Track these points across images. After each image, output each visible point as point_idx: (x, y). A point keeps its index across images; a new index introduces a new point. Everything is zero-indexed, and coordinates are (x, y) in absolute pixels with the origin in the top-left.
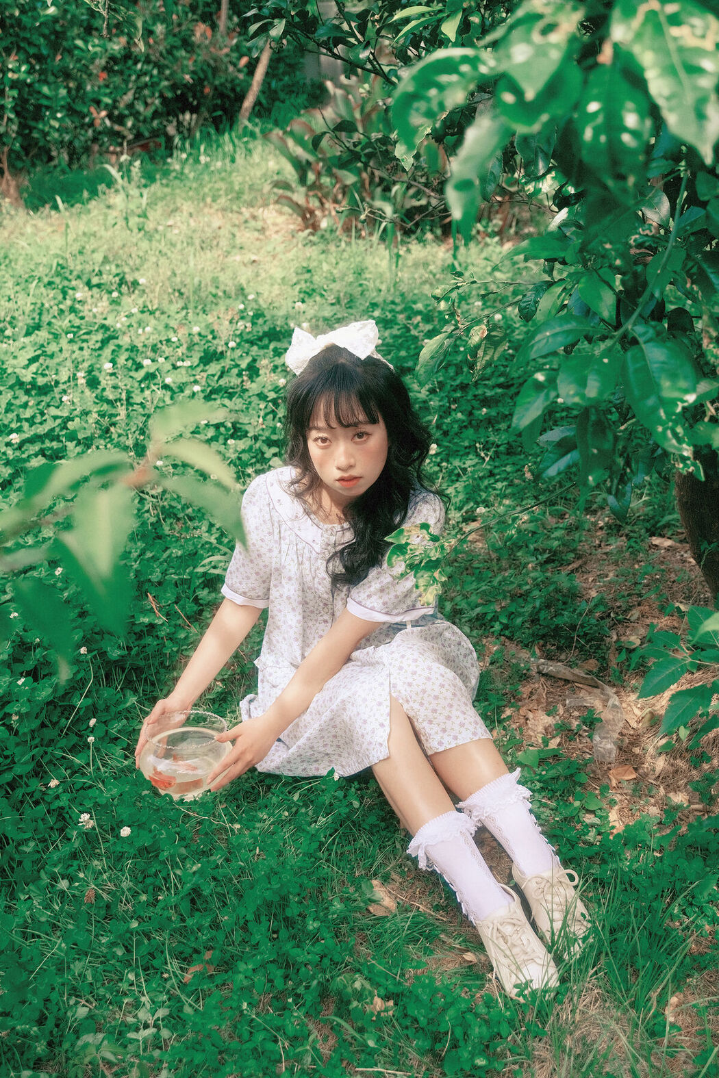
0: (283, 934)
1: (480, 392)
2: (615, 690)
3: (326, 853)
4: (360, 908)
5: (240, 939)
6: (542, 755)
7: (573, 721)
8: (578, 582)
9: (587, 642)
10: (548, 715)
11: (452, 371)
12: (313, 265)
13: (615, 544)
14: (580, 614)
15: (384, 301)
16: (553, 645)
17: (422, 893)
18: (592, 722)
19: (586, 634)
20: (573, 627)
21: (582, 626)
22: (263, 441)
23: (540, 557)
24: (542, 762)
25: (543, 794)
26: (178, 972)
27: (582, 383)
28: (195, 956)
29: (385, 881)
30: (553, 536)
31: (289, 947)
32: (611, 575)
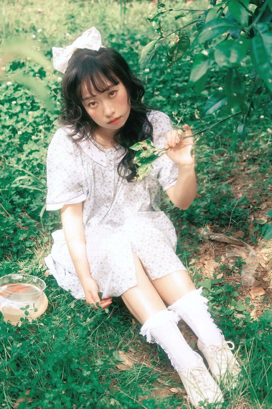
0: (70, 379)
1: (174, 84)
2: (253, 247)
3: (93, 337)
4: (112, 365)
5: (45, 383)
6: (214, 283)
7: (230, 264)
8: (232, 189)
9: (237, 221)
10: (216, 262)
11: (158, 73)
12: (75, 14)
13: (253, 168)
14: (233, 206)
15: (118, 34)
16: (218, 224)
17: (148, 358)
18: (240, 264)
19: (237, 217)
20: (229, 213)
21: (234, 212)
22: (49, 111)
23: (210, 175)
24: (213, 286)
25: (214, 304)
26: (11, 402)
27: (228, 55)
28: (20, 393)
29: (126, 351)
30: (217, 164)
31: (73, 385)
32: (250, 185)
